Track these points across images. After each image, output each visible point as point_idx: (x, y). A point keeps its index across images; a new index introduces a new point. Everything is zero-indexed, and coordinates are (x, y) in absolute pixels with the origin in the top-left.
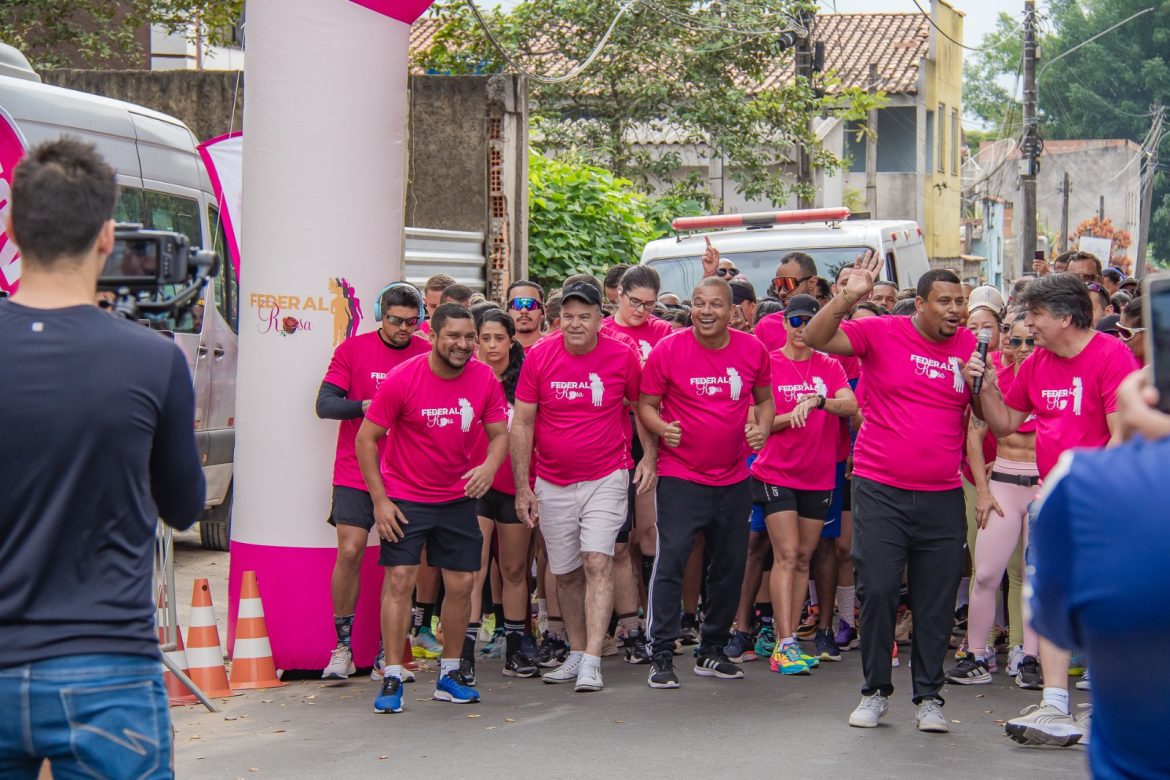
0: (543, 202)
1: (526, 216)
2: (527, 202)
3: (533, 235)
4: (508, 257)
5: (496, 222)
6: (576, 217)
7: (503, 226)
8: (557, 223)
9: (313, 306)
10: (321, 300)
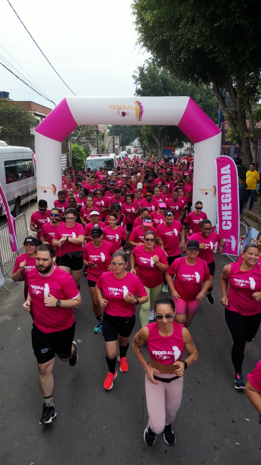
0: (73, 150)
1: (71, 151)
3: (72, 153)
4: (70, 156)
5: (68, 152)
8: (75, 152)
9: (49, 188)
10: (50, 188)
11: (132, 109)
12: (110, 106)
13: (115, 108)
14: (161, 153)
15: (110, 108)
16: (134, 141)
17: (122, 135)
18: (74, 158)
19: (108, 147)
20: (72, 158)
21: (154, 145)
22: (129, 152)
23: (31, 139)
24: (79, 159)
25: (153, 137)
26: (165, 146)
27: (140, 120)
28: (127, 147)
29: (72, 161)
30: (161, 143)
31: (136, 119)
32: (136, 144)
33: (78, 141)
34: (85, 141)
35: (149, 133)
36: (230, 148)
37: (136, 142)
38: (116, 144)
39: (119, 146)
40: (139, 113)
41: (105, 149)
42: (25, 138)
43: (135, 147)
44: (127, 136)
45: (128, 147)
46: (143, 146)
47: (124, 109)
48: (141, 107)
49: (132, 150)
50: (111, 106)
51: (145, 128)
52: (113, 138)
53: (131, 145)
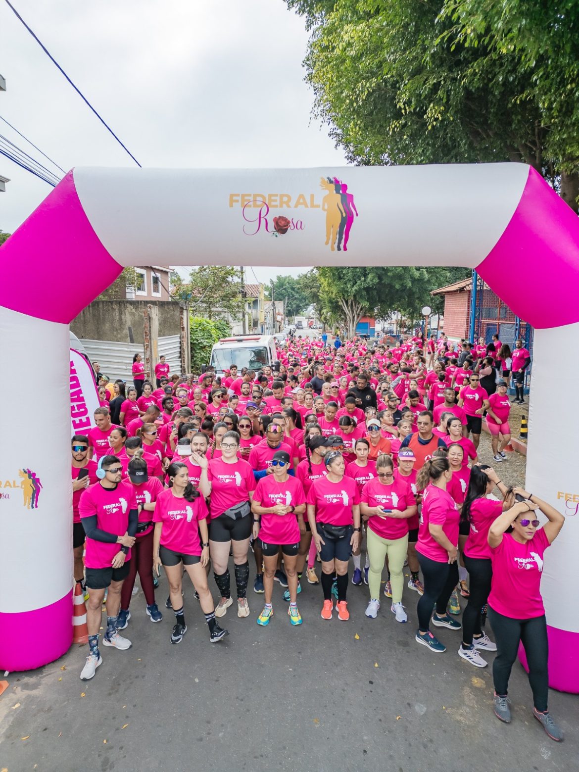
0: (193, 327)
1: (189, 329)
2: (189, 327)
3: (191, 333)
4: (185, 339)
5: (182, 332)
6: (200, 330)
7: (184, 333)
8: (196, 331)
9: (10, 485)
10: (14, 482)
11: (313, 206)
12: (232, 196)
13: (251, 203)
14: (354, 328)
15: (231, 206)
16: (306, 309)
17: (288, 299)
18: (195, 342)
19: (265, 319)
20: (191, 343)
21: (340, 316)
22: (299, 326)
23: (112, 308)
24: (205, 344)
25: (340, 303)
26: (360, 318)
27: (342, 246)
28: (296, 317)
29: (191, 348)
30: (353, 311)
31: (327, 243)
32: (311, 313)
33: (208, 310)
34: (220, 309)
35: (333, 296)
36: (499, 325)
37: (311, 310)
38: (279, 314)
39: (283, 317)
40: (339, 221)
41: (259, 322)
42: (101, 305)
43: (309, 318)
44: (295, 301)
45: (297, 319)
46: (323, 317)
47: (284, 205)
48: (347, 199)
49: (305, 323)
50: (235, 198)
51: (327, 289)
52: (274, 305)
53: (303, 316)
